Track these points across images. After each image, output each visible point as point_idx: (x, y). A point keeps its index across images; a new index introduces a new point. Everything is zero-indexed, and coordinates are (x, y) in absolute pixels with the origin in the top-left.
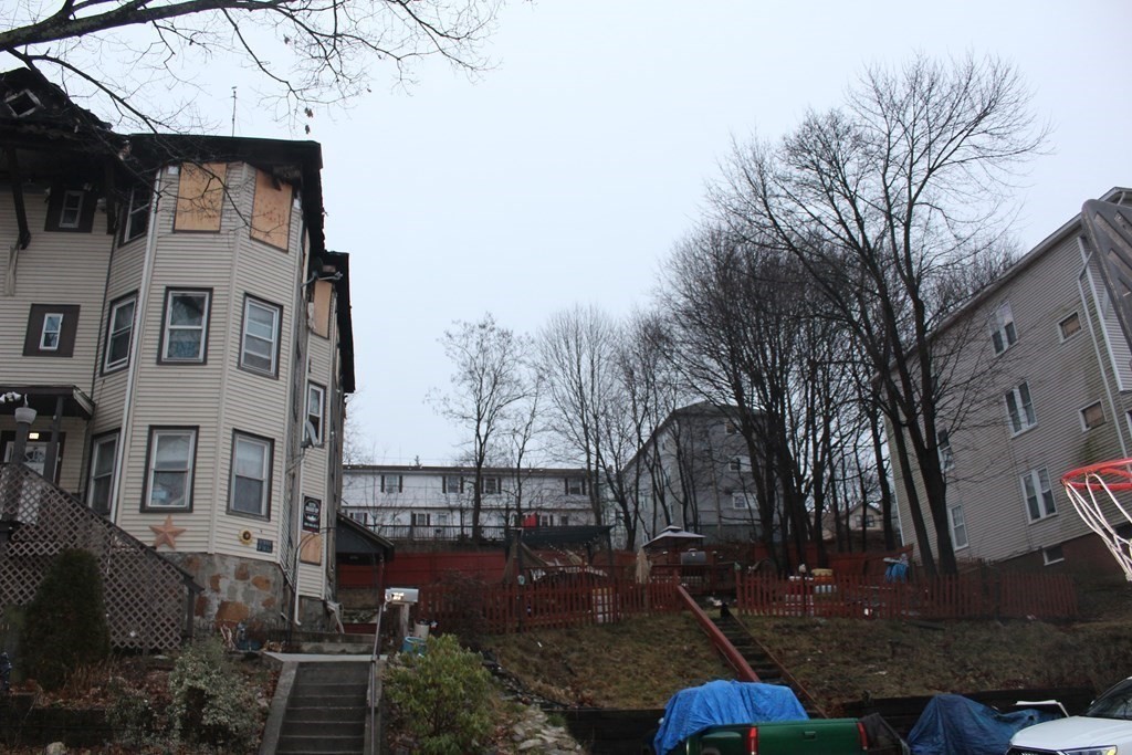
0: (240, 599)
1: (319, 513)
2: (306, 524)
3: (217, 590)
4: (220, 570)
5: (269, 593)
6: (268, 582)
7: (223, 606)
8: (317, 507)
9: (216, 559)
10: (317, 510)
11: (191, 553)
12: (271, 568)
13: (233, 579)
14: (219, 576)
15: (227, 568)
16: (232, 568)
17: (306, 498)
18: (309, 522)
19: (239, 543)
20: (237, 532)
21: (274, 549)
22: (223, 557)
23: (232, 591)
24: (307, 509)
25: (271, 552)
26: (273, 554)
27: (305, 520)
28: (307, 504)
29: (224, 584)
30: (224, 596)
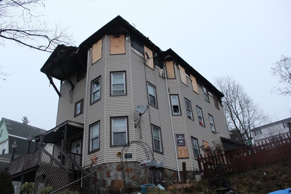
0: (120, 178)
1: (184, 139)
2: (179, 144)
3: (110, 177)
4: (110, 168)
5: (133, 174)
6: (132, 169)
7: (113, 182)
8: (183, 137)
9: (108, 165)
10: (183, 138)
11: (100, 165)
12: (133, 164)
13: (116, 171)
14: (110, 171)
15: (113, 167)
16: (115, 167)
17: (177, 135)
18: (180, 143)
19: (117, 157)
20: (115, 153)
21: (133, 156)
22: (110, 163)
23: (116, 175)
24: (178, 138)
25: (132, 158)
26: (133, 158)
27: (178, 143)
28: (178, 137)
29: (112, 174)
30: (113, 178)
